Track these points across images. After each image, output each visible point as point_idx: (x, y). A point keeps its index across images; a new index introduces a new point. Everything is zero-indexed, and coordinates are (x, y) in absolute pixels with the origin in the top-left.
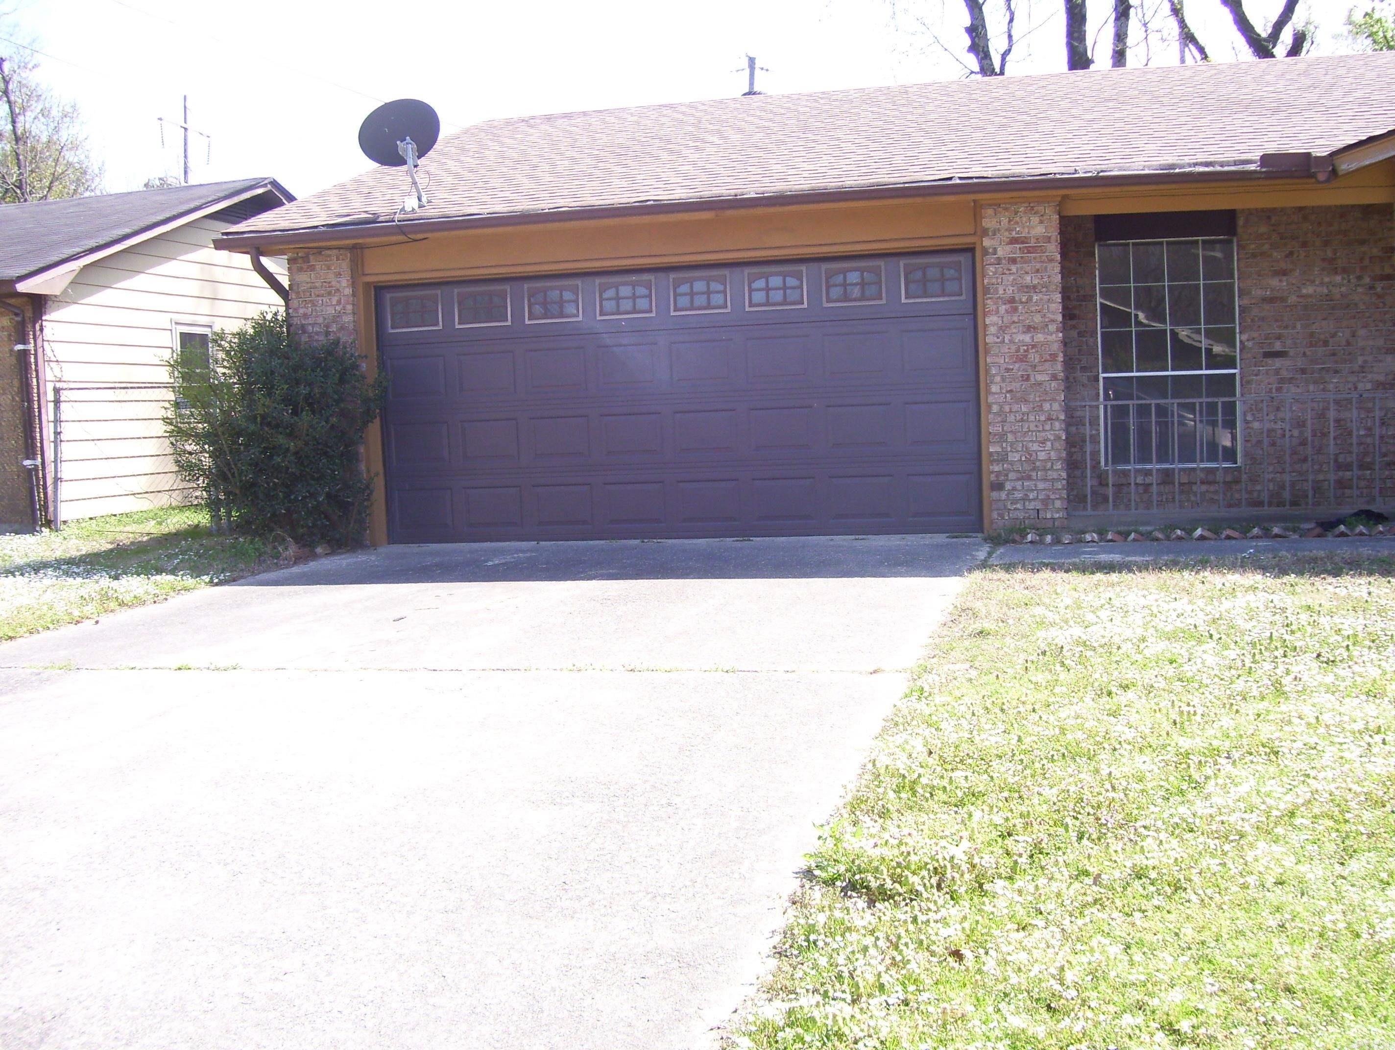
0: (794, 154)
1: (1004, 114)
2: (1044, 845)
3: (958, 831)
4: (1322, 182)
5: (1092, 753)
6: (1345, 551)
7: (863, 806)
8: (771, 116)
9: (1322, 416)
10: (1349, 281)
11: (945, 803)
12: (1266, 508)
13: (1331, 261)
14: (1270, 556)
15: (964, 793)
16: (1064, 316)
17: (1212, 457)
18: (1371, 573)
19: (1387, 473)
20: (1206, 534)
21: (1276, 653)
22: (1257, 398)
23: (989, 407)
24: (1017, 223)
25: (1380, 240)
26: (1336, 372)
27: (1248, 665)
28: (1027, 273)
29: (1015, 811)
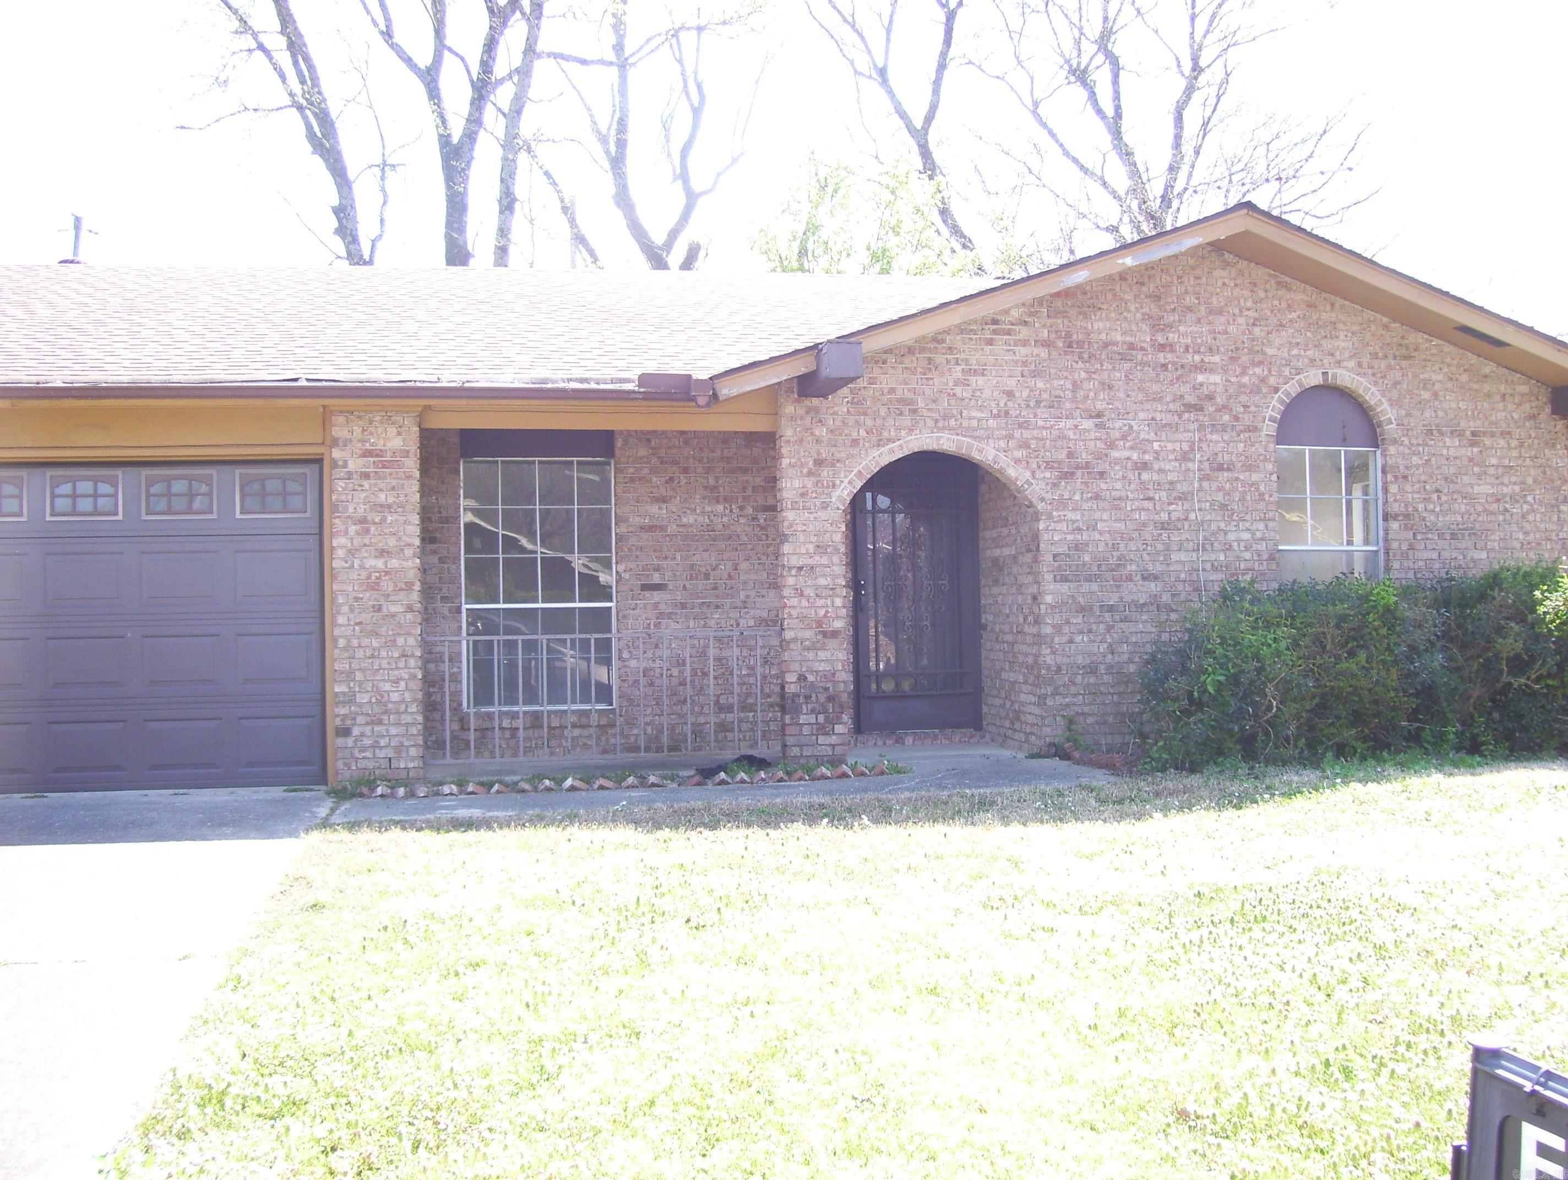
0: (116, 339)
1: (364, 309)
2: (373, 1159)
3: (273, 1150)
4: (702, 407)
5: (434, 1045)
6: (724, 800)
7: (158, 1127)
8: (91, 291)
9: (703, 654)
10: (731, 511)
11: (260, 1116)
12: (643, 753)
13: (714, 489)
14: (644, 808)
15: (283, 1102)
16: (423, 540)
17: (586, 699)
18: (749, 825)
19: (770, 715)
20: (578, 784)
21: (643, 920)
22: (635, 635)
23: (335, 640)
24: (371, 433)
25: (763, 468)
26: (717, 607)
27: (611, 934)
28: (381, 490)
29: (341, 1120)
